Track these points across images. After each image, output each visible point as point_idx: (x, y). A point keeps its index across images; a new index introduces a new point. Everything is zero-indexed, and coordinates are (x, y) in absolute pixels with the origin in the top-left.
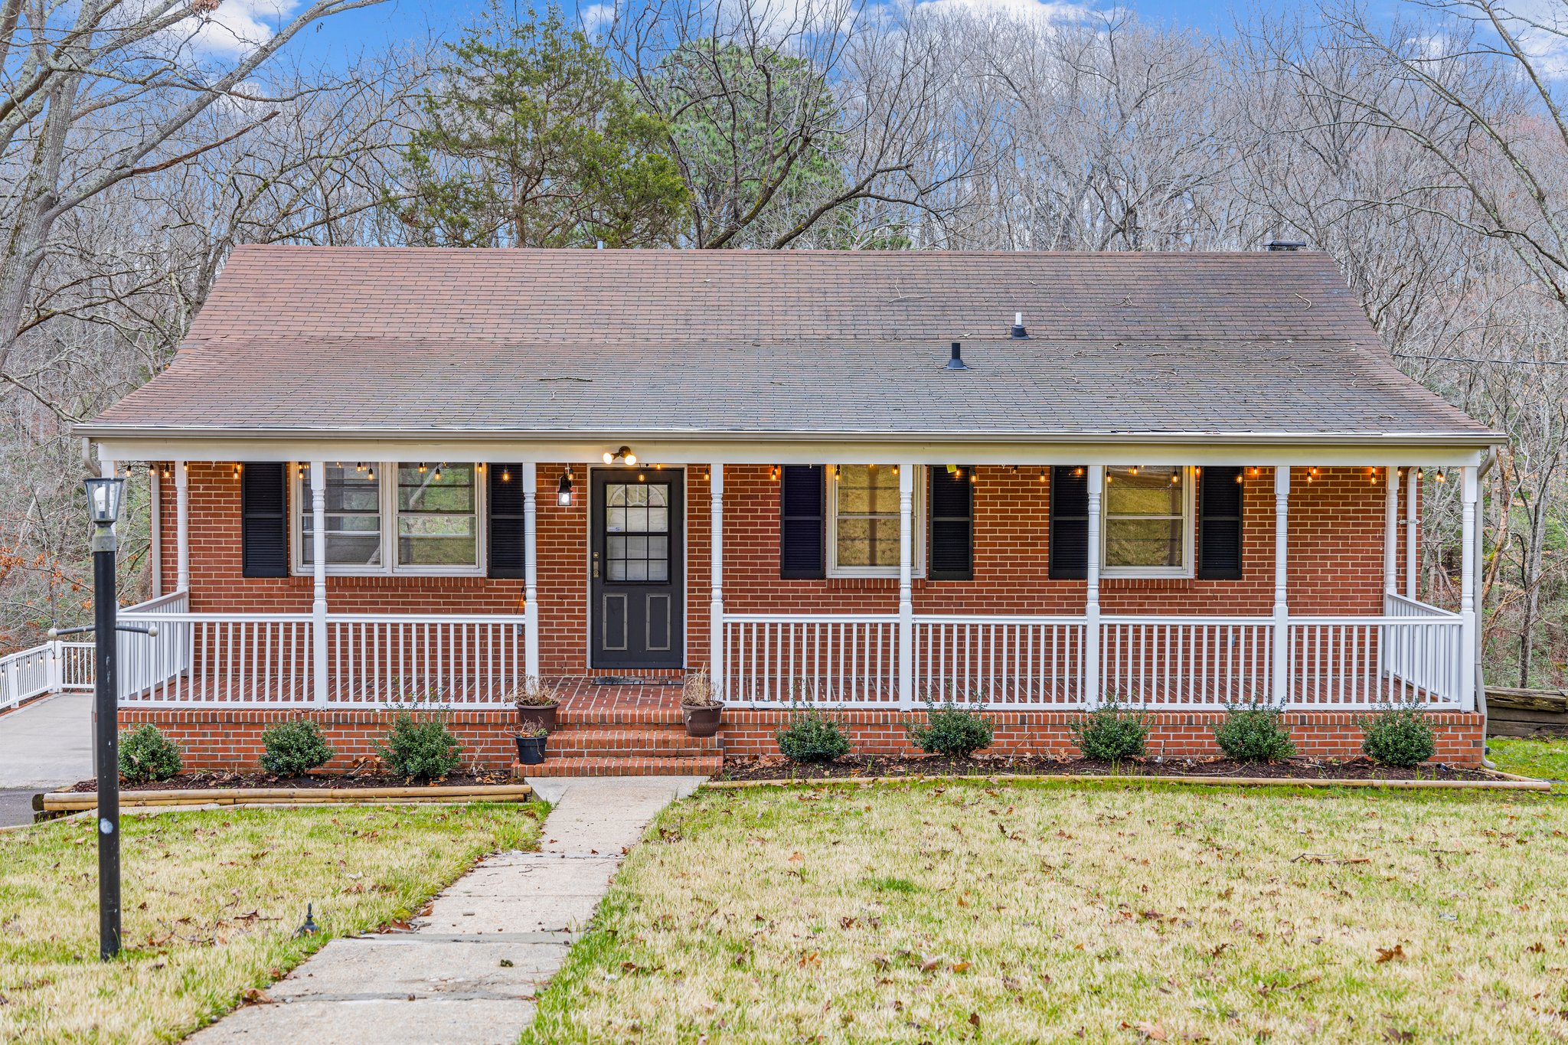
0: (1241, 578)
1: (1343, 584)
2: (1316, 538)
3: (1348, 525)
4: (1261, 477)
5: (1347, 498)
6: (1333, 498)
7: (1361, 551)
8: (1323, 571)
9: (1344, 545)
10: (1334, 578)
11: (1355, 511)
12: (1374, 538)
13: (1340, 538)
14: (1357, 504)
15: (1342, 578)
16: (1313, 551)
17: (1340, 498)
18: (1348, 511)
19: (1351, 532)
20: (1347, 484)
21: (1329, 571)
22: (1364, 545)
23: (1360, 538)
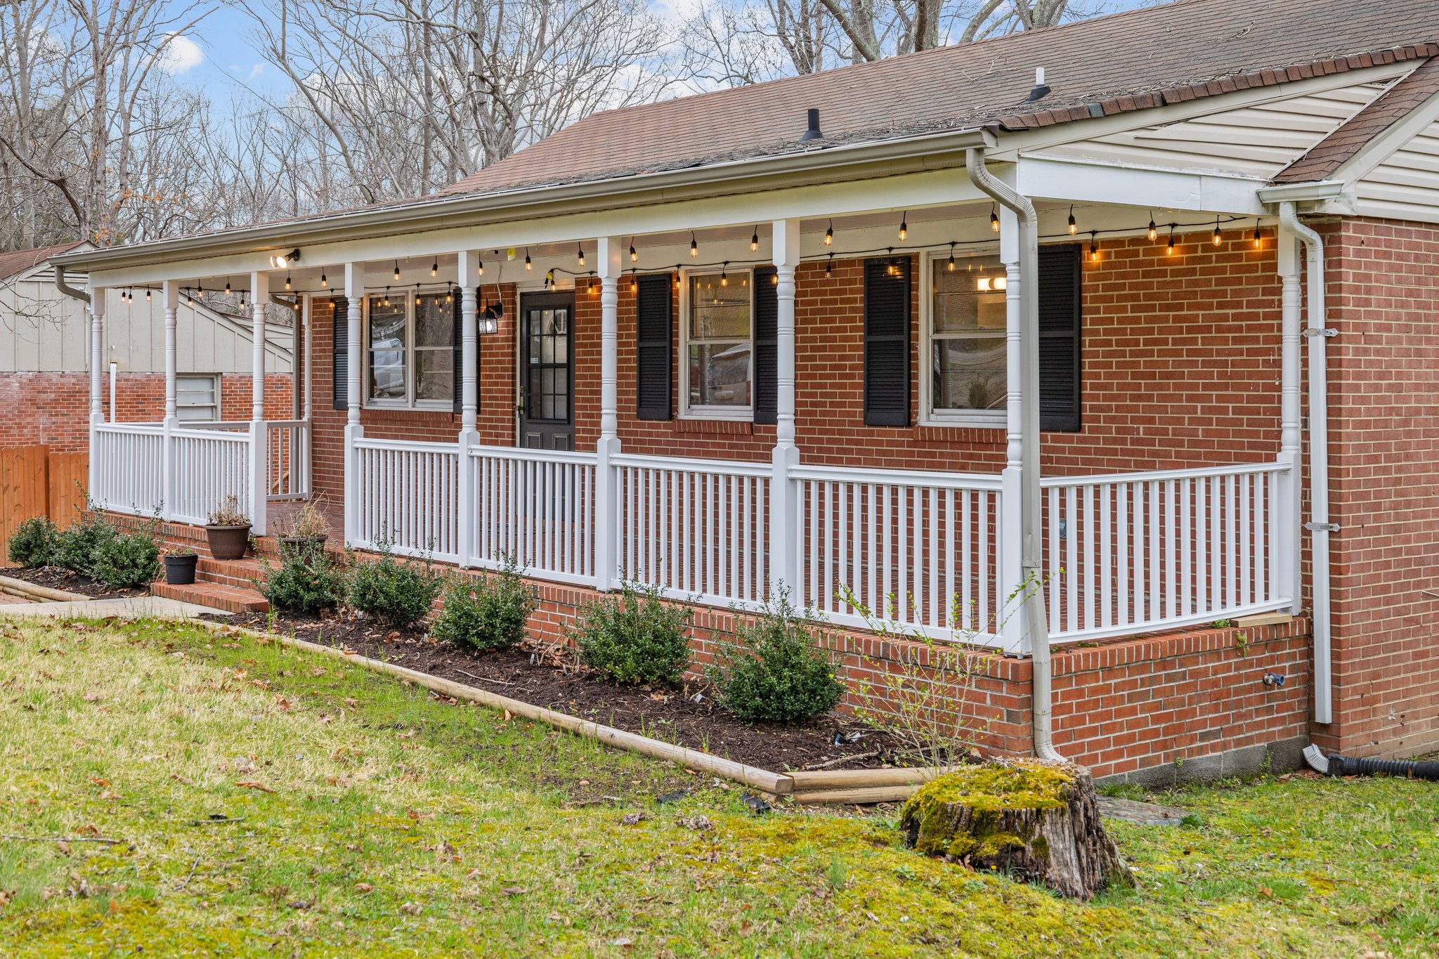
0: (1079, 429)
1: (1221, 444)
2: (1181, 364)
3: (1225, 341)
4: (1105, 266)
5: (1224, 294)
6: (1204, 294)
7: (1246, 387)
8: (1191, 421)
9: (1221, 375)
10: (1206, 432)
11: (1236, 317)
12: (1266, 362)
13: (1214, 364)
14: (1239, 304)
15: (1218, 433)
16: (1177, 387)
17: (1214, 294)
18: (1225, 318)
19: (1230, 353)
20: (1223, 270)
21: (1200, 421)
22: (1250, 375)
23: (1245, 364)
